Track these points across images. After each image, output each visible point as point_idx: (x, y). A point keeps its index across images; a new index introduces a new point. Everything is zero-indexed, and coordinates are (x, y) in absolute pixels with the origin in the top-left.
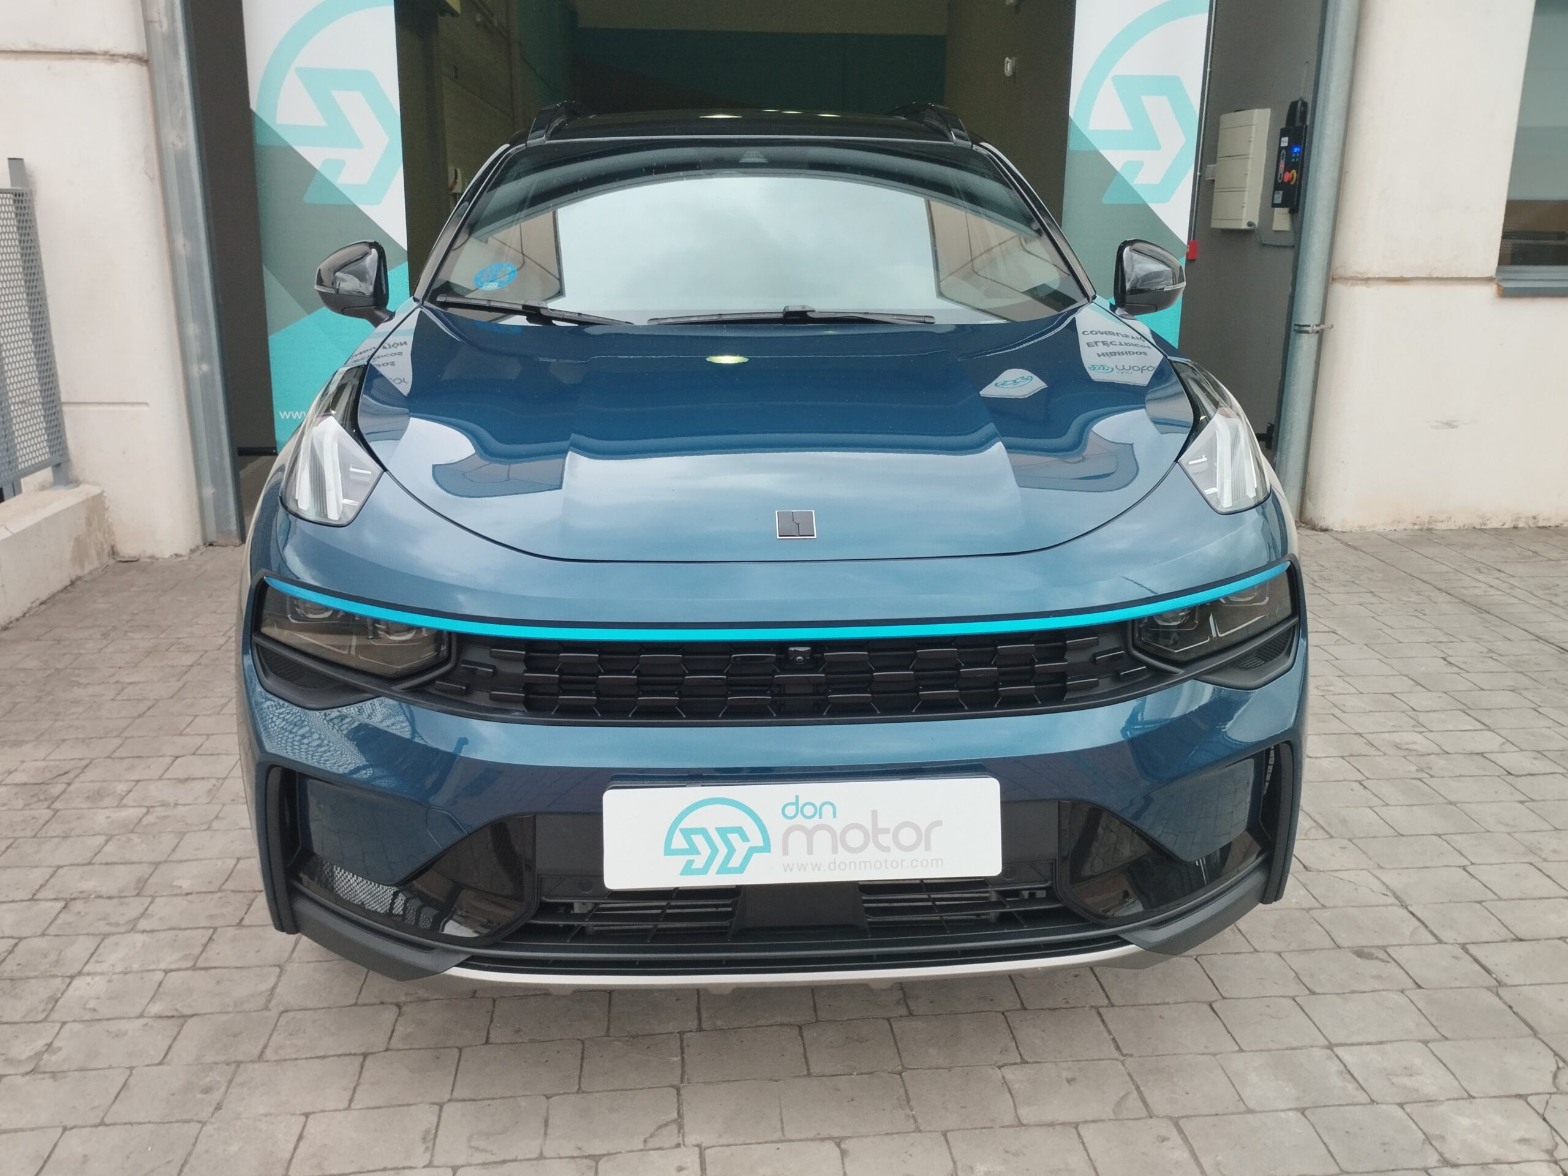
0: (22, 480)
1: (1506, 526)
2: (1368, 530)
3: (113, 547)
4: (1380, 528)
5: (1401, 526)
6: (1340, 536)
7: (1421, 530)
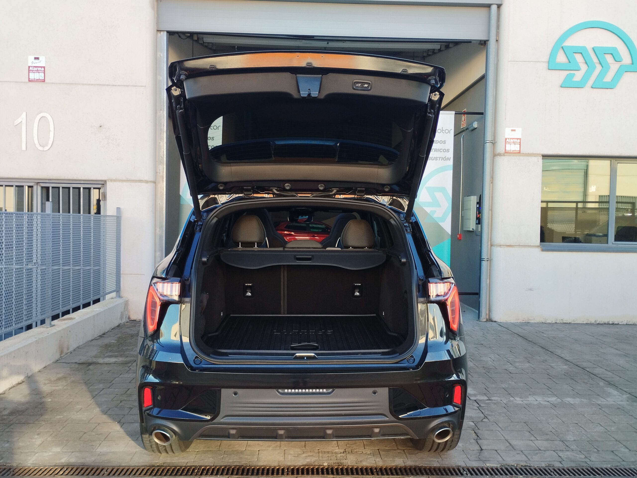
0: (106, 296)
1: (553, 322)
2: (508, 322)
3: (129, 316)
4: (512, 321)
5: (519, 321)
6: (500, 324)
7: (526, 322)
